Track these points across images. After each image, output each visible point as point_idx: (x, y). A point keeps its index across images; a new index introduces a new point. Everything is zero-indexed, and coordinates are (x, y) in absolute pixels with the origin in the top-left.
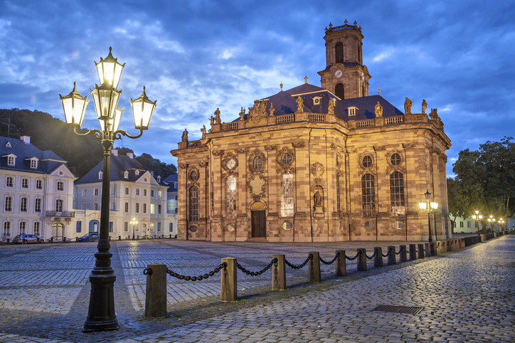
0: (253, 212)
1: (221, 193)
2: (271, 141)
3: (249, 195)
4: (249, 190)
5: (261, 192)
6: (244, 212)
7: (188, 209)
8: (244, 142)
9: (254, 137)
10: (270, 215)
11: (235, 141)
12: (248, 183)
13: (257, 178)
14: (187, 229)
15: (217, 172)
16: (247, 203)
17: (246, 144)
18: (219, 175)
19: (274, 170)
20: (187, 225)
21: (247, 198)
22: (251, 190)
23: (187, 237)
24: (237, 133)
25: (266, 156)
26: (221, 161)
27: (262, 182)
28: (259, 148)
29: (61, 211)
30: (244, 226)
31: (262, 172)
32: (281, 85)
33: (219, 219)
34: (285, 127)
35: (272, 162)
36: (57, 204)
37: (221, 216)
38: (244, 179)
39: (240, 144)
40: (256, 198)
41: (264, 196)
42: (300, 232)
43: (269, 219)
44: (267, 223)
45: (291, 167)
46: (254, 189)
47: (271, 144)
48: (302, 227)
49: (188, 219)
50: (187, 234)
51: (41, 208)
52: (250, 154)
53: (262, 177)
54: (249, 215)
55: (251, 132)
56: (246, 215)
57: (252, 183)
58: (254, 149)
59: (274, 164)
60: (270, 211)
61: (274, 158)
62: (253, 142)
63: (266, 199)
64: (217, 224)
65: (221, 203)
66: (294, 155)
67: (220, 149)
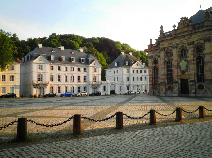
0: (182, 80)
1: (165, 70)
2: (190, 39)
3: (179, 71)
4: (179, 68)
5: (186, 69)
6: (177, 80)
7: (153, 79)
8: (176, 42)
9: (181, 39)
10: (191, 81)
11: (171, 42)
12: (178, 64)
13: (183, 61)
14: (153, 89)
15: (162, 59)
16: (178, 75)
17: (177, 43)
18: (163, 61)
19: (192, 56)
20: (153, 87)
21: (178, 72)
22: (180, 68)
23: (153, 93)
24: (171, 38)
25: (188, 48)
26: (164, 53)
27: (186, 63)
28: (184, 44)
29: (96, 81)
30: (177, 88)
31: (186, 58)
32: (201, 6)
33: (164, 84)
34: (198, 31)
35: (191, 51)
36: (94, 78)
37: (165, 83)
38: (176, 62)
39: (174, 43)
40: (183, 72)
41: (187, 71)
42: (208, 91)
43: (190, 83)
44: (189, 86)
45: (202, 53)
46: (181, 68)
47: (190, 41)
48: (209, 88)
49: (154, 84)
50: (153, 92)
51: (87, 80)
52: (179, 48)
53: (186, 61)
54: (179, 82)
55: (179, 36)
56: (178, 82)
57: (181, 64)
58: (181, 45)
59: (192, 52)
60: (191, 79)
61: (192, 49)
62: (180, 41)
63: (188, 73)
64: (163, 87)
65: (165, 76)
66: (204, 46)
67: (163, 47)
